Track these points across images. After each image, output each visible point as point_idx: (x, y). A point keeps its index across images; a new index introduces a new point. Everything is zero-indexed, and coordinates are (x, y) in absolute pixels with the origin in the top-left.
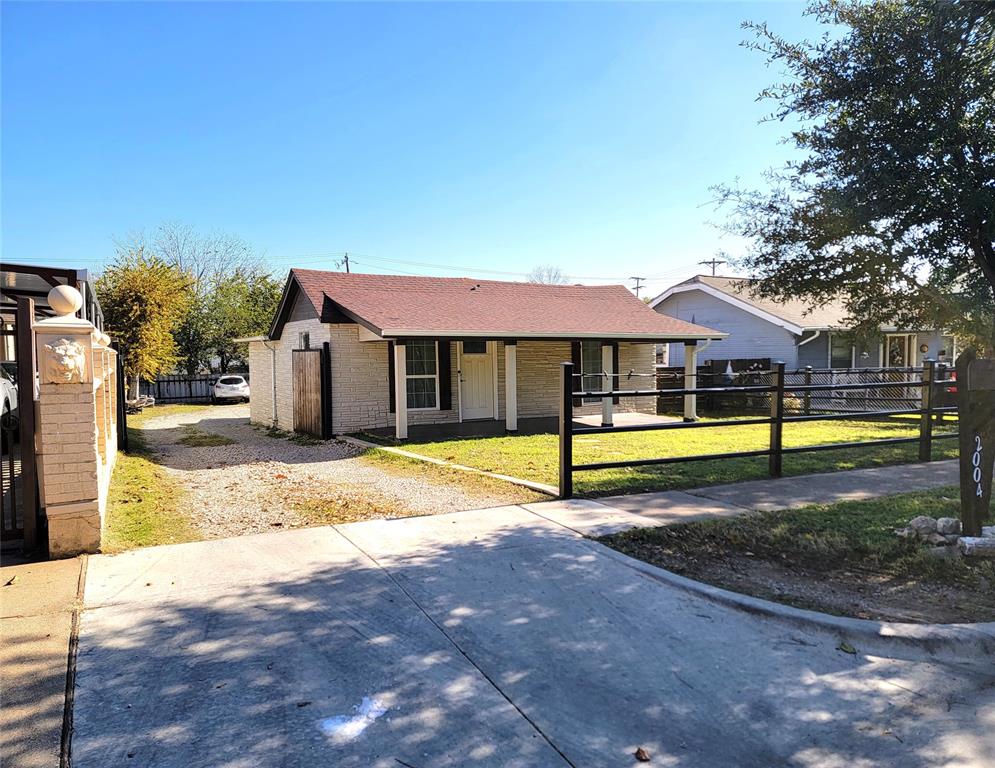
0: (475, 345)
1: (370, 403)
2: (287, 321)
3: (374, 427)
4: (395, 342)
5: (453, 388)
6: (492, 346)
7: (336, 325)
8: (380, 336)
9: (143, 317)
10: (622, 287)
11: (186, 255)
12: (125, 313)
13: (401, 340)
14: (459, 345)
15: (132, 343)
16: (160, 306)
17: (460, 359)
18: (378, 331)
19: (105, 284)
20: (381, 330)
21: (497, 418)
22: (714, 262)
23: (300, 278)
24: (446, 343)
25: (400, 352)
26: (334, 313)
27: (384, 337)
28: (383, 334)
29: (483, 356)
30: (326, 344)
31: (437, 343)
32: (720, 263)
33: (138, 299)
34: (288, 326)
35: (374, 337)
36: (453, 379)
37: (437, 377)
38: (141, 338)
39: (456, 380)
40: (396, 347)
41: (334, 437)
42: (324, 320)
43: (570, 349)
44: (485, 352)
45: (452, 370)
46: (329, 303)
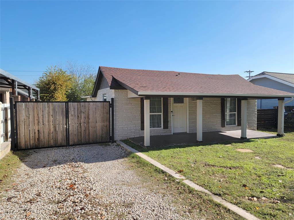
0: (179, 99)
1: (132, 126)
2: (99, 89)
3: (133, 137)
4: (144, 98)
5: (169, 119)
6: (186, 100)
7: (117, 90)
8: (138, 95)
9: (55, 89)
10: (238, 75)
11: (74, 71)
12: (49, 88)
13: (148, 97)
14: (172, 99)
15: (52, 98)
16: (61, 86)
17: (173, 106)
18: (136, 92)
19: (43, 78)
20: (138, 92)
21: (188, 132)
22: (250, 72)
23: (103, 70)
24: (166, 98)
25: (147, 103)
26: (117, 85)
27: (140, 95)
28: (139, 94)
29: (182, 104)
30: (112, 99)
31: (162, 98)
32: (252, 72)
33: (54, 83)
34: (99, 91)
35: (135, 96)
36: (169, 115)
37: (162, 114)
38: (55, 97)
39: (170, 115)
40: (145, 101)
41: (115, 142)
42: (111, 88)
43: (220, 101)
44: (183, 102)
45: (169, 111)
46: (114, 81)
